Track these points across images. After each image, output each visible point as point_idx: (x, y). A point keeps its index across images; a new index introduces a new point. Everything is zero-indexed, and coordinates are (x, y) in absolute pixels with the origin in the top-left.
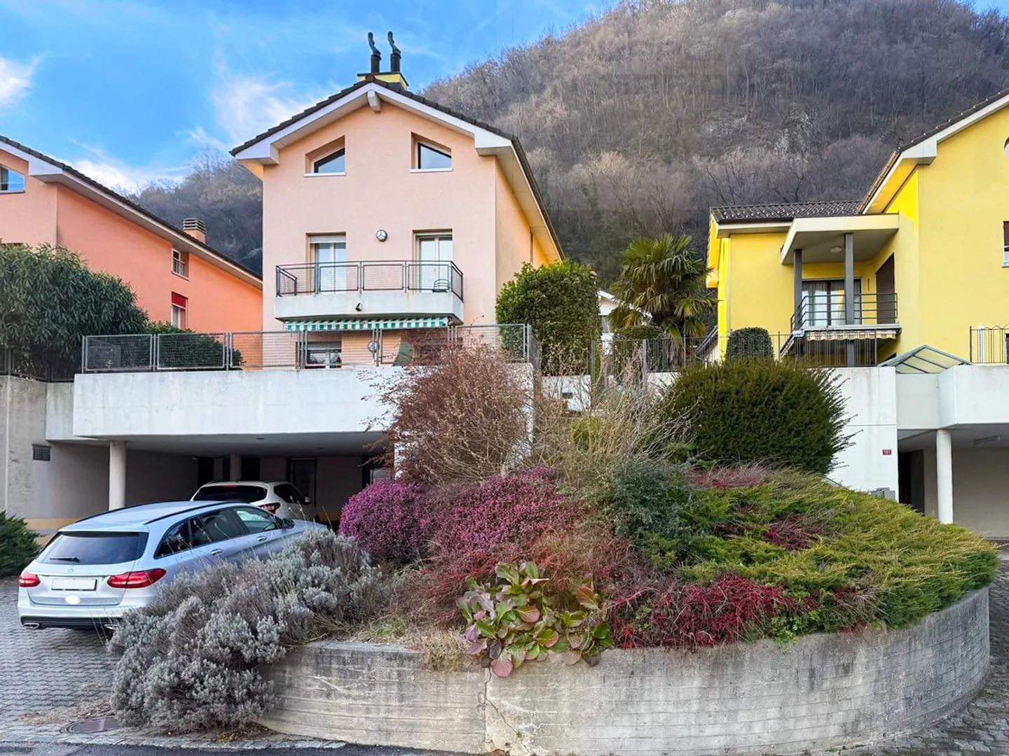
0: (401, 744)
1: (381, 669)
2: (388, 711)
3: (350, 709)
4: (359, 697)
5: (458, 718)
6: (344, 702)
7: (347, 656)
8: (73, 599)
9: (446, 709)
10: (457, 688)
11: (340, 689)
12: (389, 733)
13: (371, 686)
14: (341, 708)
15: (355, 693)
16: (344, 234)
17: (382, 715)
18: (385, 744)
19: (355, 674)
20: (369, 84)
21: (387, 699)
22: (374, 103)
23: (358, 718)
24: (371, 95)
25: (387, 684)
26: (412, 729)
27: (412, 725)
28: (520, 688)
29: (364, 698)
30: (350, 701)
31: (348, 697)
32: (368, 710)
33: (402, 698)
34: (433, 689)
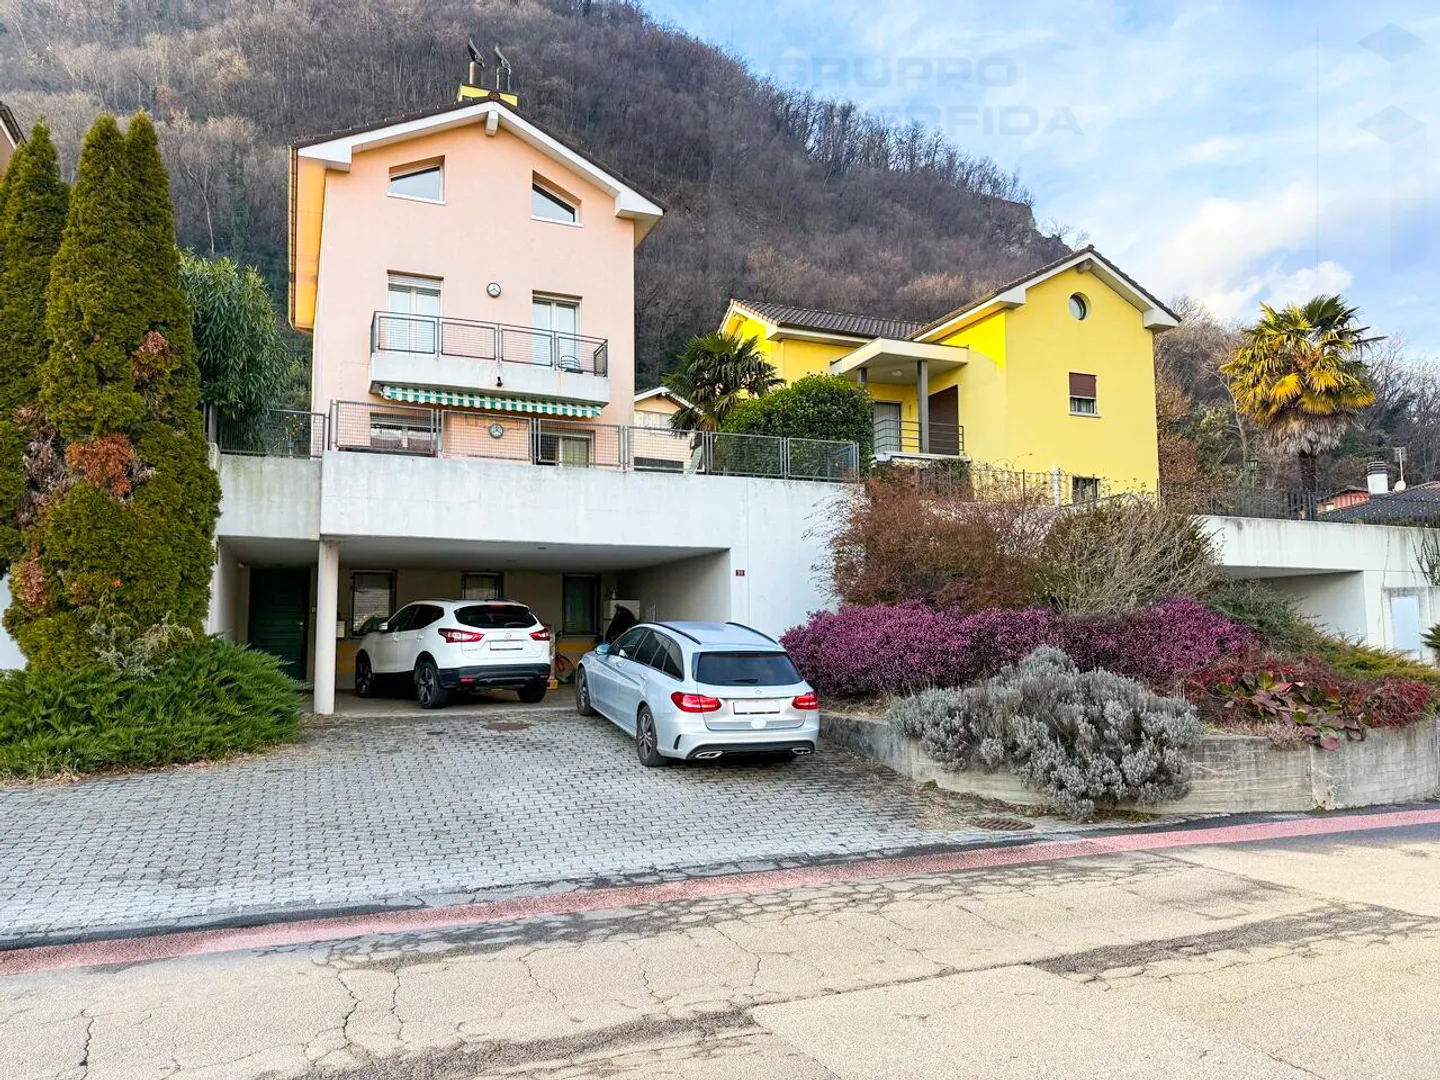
0: (1260, 810)
1: (1243, 752)
2: (1250, 784)
3: (1222, 786)
4: (1227, 777)
5: (1295, 784)
6: (1217, 781)
7: (1217, 744)
8: (759, 722)
9: (1286, 779)
10: (1293, 763)
11: (1213, 771)
12: (1252, 802)
13: (1237, 766)
14: (1216, 786)
15: (1225, 773)
16: (441, 279)
17: (1246, 788)
18: (1249, 810)
19: (1224, 758)
20: (491, 103)
21: (1249, 775)
22: (492, 126)
23: (1229, 793)
24: (493, 117)
25: (1248, 764)
26: (1267, 797)
27: (1267, 794)
28: (1327, 760)
29: (1232, 777)
30: (1222, 780)
31: (1220, 777)
32: (1236, 786)
33: (1258, 774)
34: (1278, 765)
